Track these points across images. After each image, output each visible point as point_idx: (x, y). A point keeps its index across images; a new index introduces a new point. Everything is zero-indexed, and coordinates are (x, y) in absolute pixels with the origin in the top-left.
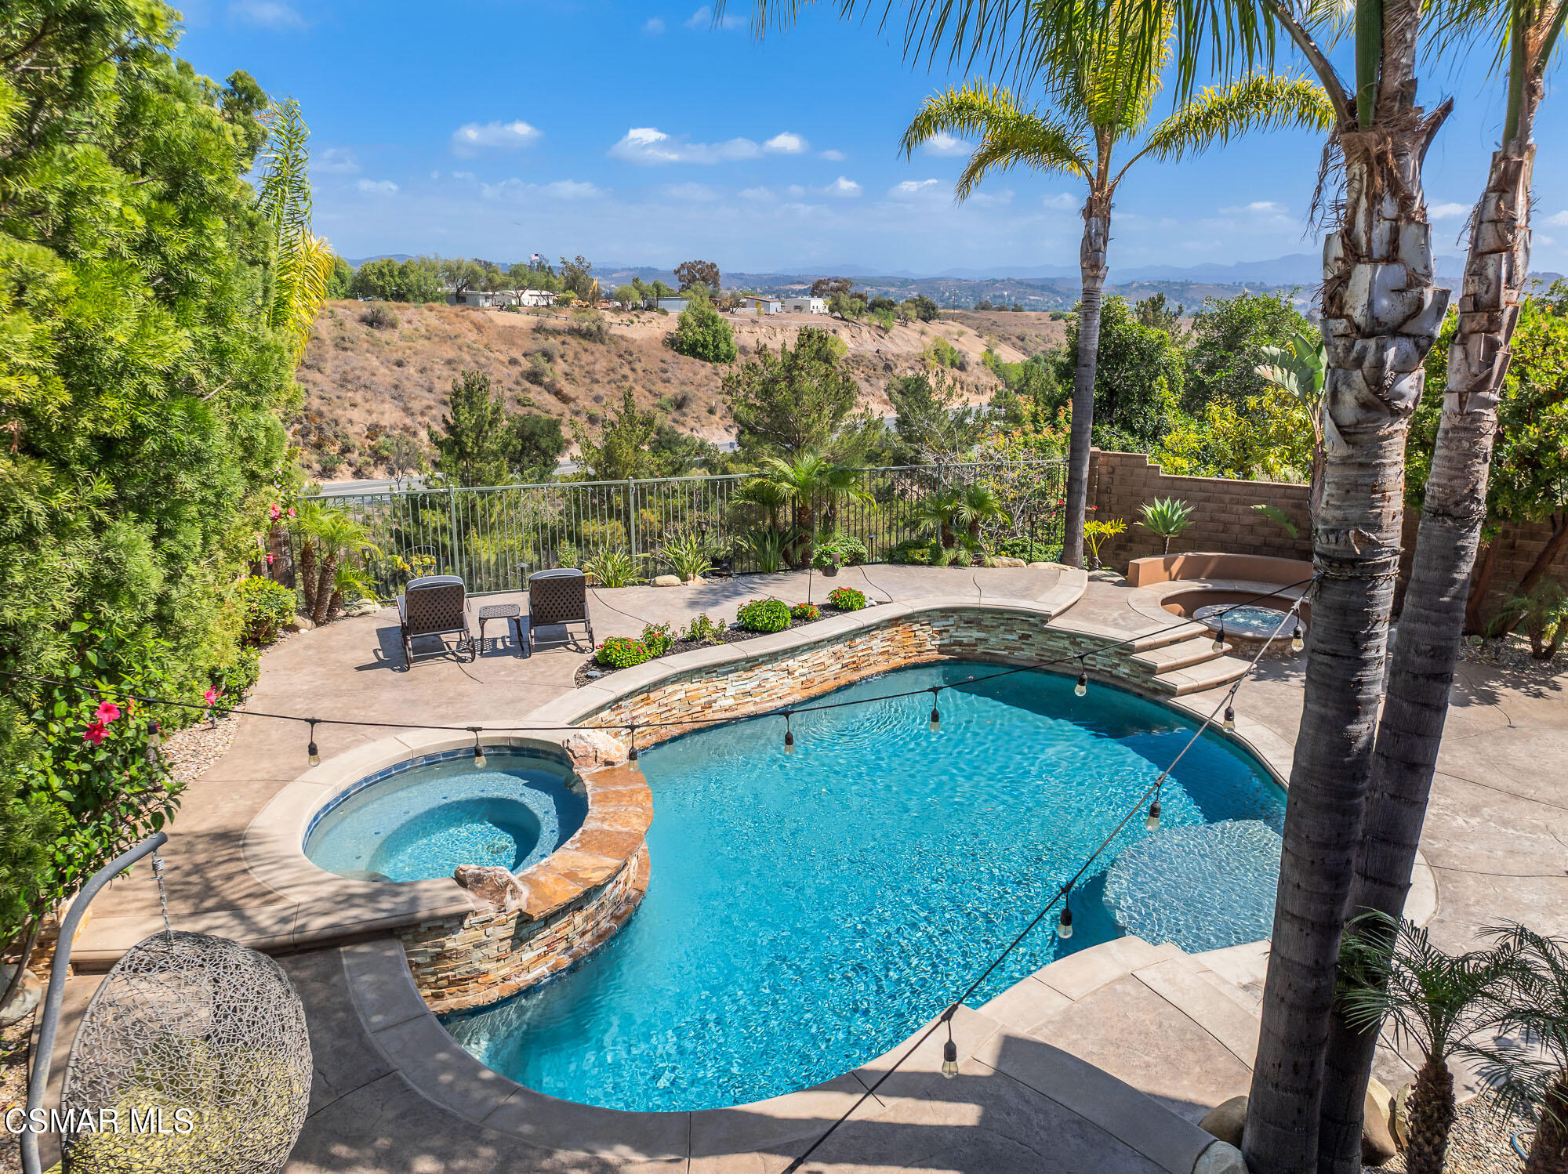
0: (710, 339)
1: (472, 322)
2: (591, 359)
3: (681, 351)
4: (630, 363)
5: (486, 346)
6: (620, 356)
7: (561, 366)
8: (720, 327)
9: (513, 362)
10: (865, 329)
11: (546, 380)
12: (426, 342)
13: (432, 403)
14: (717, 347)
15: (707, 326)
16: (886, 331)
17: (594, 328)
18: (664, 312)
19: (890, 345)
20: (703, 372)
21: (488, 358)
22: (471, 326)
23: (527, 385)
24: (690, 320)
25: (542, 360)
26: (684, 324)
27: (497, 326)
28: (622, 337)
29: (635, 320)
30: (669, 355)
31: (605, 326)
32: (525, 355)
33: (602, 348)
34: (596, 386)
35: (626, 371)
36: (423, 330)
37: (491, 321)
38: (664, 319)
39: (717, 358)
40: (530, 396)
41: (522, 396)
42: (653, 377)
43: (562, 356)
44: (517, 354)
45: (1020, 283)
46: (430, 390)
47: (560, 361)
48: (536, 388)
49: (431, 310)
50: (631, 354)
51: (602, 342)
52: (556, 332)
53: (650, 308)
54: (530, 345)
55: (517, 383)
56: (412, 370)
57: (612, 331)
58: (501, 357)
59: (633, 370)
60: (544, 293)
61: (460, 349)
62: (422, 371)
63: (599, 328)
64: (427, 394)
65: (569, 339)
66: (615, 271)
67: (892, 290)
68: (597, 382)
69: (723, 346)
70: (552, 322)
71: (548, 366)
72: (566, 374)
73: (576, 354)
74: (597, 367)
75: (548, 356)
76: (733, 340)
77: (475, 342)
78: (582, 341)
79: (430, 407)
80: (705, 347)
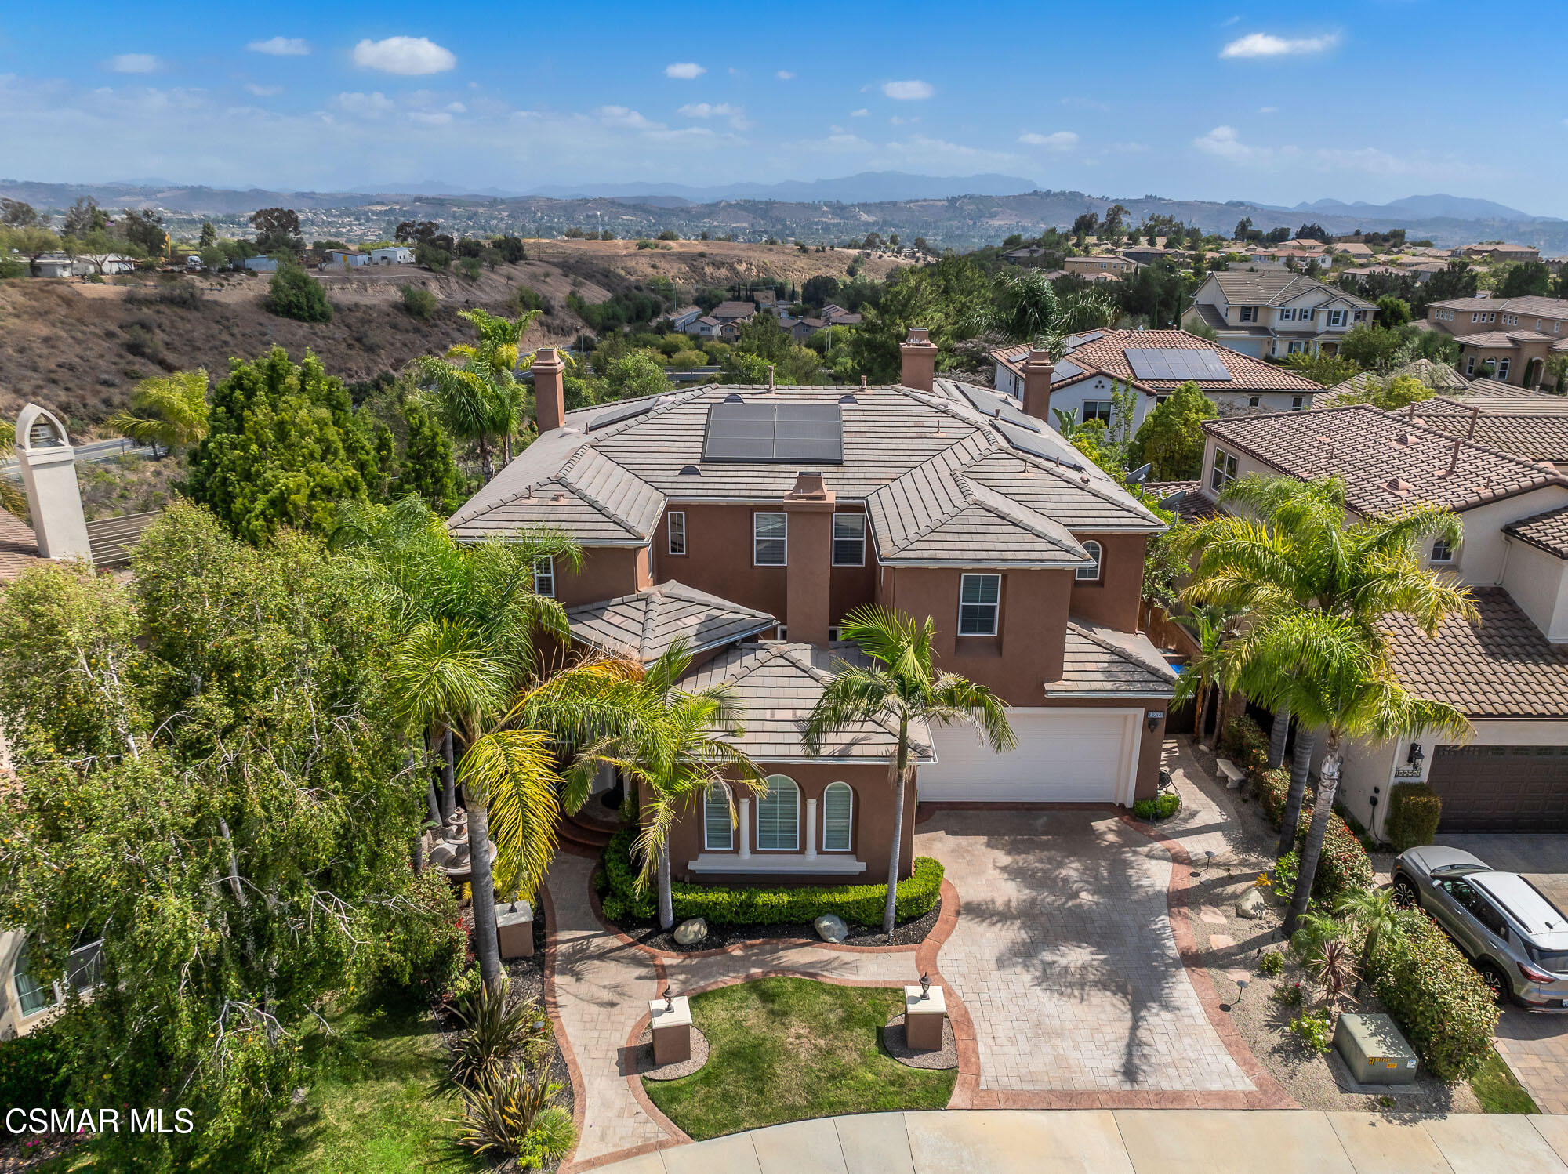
0: (303, 300)
1: (59, 296)
2: (189, 327)
3: (276, 313)
4: (228, 328)
5: (79, 320)
6: (218, 322)
7: (160, 336)
8: (312, 288)
9: (110, 335)
10: (452, 280)
11: (148, 351)
12: (16, 321)
13: (41, 383)
14: (312, 308)
15: (300, 288)
16: (474, 279)
17: (187, 295)
18: (254, 274)
19: (478, 293)
20: (301, 332)
21: (82, 332)
22: (60, 302)
23: (131, 357)
24: (282, 283)
25: (141, 332)
26: (276, 287)
27: (86, 299)
28: (215, 302)
29: (225, 283)
30: (265, 318)
31: (198, 293)
32: (121, 327)
33: (198, 315)
34: (198, 354)
35: (226, 337)
36: (9, 308)
37: (79, 294)
38: (253, 282)
39: (313, 318)
40: (136, 367)
41: (129, 368)
42: (253, 340)
43: (159, 326)
44: (113, 328)
45: (612, 202)
46: (35, 370)
47: (158, 331)
48: (137, 359)
49: (13, 285)
50: (228, 319)
51: (196, 308)
52: (148, 302)
53: (237, 269)
54: (123, 316)
55: (121, 356)
56: (10, 351)
57: (206, 297)
58: (97, 331)
59: (233, 335)
60: (127, 258)
61: (53, 325)
62: (21, 351)
63: (192, 295)
64: (34, 375)
65: (162, 308)
66: (160, 191)
67: (481, 210)
68: (199, 349)
69: (317, 306)
70: (143, 292)
71: (148, 336)
72: (167, 344)
73: (172, 322)
74: (196, 334)
75: (145, 326)
76: (325, 300)
77: (66, 316)
78: (176, 309)
79: (40, 387)
80: (300, 308)
